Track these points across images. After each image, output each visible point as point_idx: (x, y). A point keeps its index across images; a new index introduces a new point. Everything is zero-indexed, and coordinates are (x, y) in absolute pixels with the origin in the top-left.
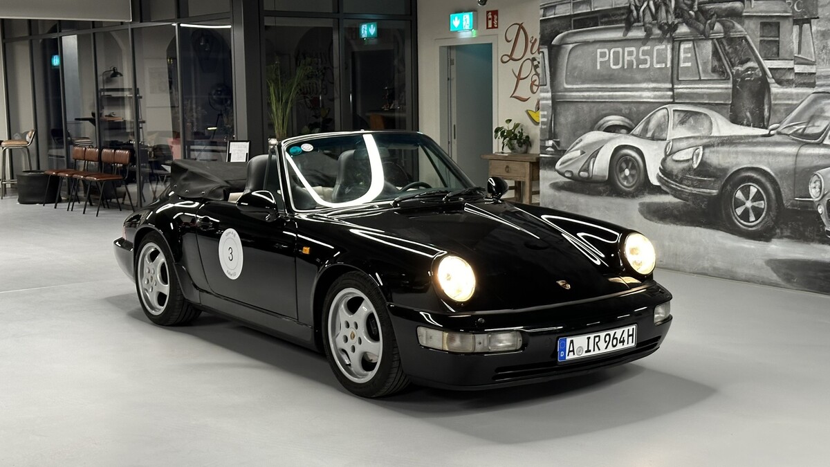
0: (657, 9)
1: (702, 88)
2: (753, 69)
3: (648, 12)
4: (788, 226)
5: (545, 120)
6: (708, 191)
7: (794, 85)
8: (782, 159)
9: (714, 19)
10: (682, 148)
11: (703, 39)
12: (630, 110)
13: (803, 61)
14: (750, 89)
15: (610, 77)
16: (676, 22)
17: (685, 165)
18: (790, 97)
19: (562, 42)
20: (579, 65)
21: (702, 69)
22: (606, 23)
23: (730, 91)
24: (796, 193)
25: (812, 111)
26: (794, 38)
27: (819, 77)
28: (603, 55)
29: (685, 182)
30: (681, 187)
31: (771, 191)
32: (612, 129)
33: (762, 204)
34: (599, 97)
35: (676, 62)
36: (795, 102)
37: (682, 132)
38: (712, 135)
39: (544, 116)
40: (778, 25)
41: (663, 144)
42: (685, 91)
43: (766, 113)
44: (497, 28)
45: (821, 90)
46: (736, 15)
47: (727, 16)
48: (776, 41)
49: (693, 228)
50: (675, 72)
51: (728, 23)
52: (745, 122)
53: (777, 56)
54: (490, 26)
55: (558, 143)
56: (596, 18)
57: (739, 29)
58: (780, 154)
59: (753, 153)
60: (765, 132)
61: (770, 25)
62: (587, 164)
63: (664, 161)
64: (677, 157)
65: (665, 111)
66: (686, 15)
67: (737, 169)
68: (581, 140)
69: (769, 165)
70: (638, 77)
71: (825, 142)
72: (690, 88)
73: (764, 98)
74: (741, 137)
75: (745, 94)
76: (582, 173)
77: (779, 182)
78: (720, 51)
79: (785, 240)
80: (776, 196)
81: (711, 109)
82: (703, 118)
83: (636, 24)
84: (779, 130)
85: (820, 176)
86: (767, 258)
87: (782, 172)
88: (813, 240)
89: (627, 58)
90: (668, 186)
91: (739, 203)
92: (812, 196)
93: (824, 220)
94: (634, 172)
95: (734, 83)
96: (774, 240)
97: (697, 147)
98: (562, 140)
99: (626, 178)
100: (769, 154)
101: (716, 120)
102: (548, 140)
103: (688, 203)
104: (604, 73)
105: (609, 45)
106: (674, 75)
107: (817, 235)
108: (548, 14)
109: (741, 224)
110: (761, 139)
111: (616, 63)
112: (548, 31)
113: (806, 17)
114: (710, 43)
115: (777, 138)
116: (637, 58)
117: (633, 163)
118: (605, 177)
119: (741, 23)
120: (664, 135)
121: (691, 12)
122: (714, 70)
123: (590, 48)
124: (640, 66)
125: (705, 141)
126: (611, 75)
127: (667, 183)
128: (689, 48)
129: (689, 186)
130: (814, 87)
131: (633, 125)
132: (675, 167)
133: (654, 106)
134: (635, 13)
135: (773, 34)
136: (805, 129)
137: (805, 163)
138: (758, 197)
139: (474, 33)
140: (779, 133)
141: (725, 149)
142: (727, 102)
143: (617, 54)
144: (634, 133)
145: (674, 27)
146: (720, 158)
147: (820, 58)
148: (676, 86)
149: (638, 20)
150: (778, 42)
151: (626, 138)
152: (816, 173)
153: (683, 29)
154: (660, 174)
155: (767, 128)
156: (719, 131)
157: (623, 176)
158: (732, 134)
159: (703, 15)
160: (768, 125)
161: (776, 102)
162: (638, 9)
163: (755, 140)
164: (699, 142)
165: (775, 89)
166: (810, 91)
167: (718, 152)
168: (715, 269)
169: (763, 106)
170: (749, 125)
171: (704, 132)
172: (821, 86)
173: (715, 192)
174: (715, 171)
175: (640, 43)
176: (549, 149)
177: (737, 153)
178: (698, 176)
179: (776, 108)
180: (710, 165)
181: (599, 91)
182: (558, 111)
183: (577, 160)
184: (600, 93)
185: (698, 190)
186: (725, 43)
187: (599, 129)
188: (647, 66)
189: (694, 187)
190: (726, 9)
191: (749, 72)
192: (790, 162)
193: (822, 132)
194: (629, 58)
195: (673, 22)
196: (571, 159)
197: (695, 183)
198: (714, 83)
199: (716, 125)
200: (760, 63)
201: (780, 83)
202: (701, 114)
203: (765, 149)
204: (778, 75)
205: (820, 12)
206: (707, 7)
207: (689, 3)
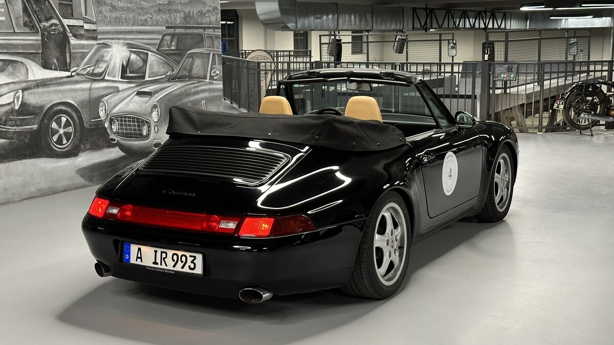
1: (16, 40)
2: (56, 25)
4: (88, 141)
6: (30, 127)
7: (85, 38)
8: (81, 93)
10: (4, 93)
13: (88, 21)
14: (55, 41)
17: (7, 108)
18: (83, 47)
21: (15, 23)
23: (40, 42)
24: (92, 116)
25: (97, 57)
26: (82, 4)
27: (99, 33)
29: (9, 123)
30: (6, 128)
31: (76, 118)
33: (70, 129)
36: (86, 51)
37: (2, 79)
38: (29, 79)
42: (1, 42)
43: (68, 60)
45: (101, 42)
48: (70, 5)
52: (54, 67)
53: (71, 16)
58: (78, 90)
59: (61, 91)
60: (68, 74)
67: (51, 105)
69: (73, 99)
71: (106, 78)
72: (6, 40)
73: (65, 48)
74: (51, 80)
75: (52, 45)
77: (80, 111)
78: (29, 8)
79: (87, 151)
80: (79, 122)
81: (27, 57)
82: (19, 66)
84: (78, 71)
85: (105, 102)
86: (76, 169)
87: (82, 103)
88: (102, 147)
91: (55, 132)
92: (101, 116)
93: (109, 132)
95: (43, 35)
96: (81, 154)
97: (17, 92)
100: (72, 90)
101: (30, 66)
103: (13, 141)
107: (105, 143)
109: (57, 148)
110: (65, 80)
114: (20, 1)
115: (77, 78)
122: (25, 25)
125: (23, 85)
129: (12, 126)
130: (97, 40)
136: (93, 70)
137: (96, 94)
138: (67, 124)
140: (78, 74)
141: (41, 90)
142: (39, 51)
146: (35, 98)
147: (98, 20)
150: (72, 5)
152: (103, 100)
155: (69, 71)
156: (34, 75)
158: (45, 78)
160: (70, 69)
161: (75, 51)
163: (62, 81)
164: (18, 86)
165: (73, 41)
166: (95, 42)
167: (34, 93)
169: (66, 54)
170: (56, 70)
171: (22, 78)
172: (101, 39)
173: (35, 127)
174: (33, 109)
177: (48, 92)
178: (20, 116)
179: (74, 55)
180: (28, 105)
185: (21, 128)
186: (32, 2)
189: (17, 126)
191: (53, 28)
192: (84, 96)
193: (104, 72)
197: (18, 123)
198: (26, 36)
199: (31, 71)
200: (60, 21)
201: (75, 36)
202: (17, 62)
203: (68, 87)
204: (73, 31)
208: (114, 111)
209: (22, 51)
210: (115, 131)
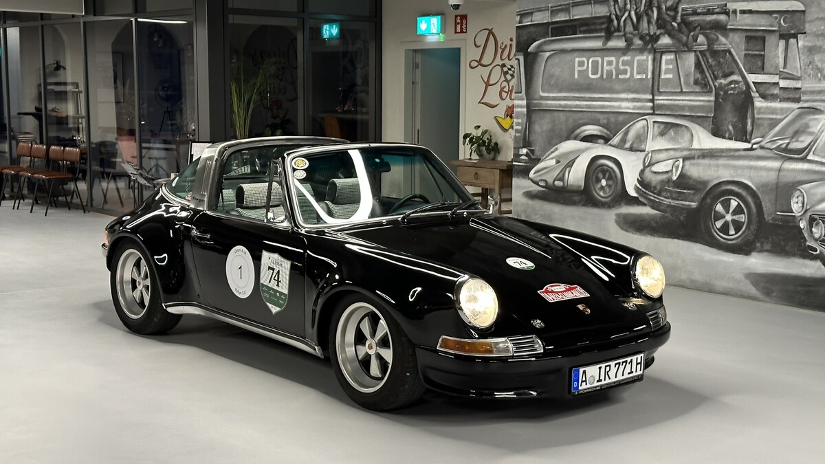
0: (638, 20)
1: (683, 100)
2: (736, 82)
3: (629, 22)
4: (768, 240)
5: (519, 127)
6: (688, 203)
7: (779, 100)
8: (764, 173)
9: (697, 31)
10: (662, 159)
11: (685, 51)
12: (608, 120)
13: (788, 76)
14: (733, 103)
15: (589, 87)
16: (658, 33)
17: (664, 177)
18: (774, 111)
19: (540, 49)
20: (557, 73)
21: (684, 80)
22: (584, 32)
23: (713, 104)
24: (778, 207)
25: (797, 126)
26: (780, 52)
27: (805, 93)
28: (581, 64)
29: (664, 194)
30: (660, 199)
31: (752, 205)
32: (589, 139)
33: (742, 218)
34: (577, 106)
35: (657, 73)
36: (779, 117)
37: (661, 144)
38: (693, 147)
39: (518, 124)
40: (763, 40)
41: (643, 154)
42: (666, 102)
43: (749, 127)
44: (466, 32)
45: (806, 105)
46: (720, 28)
47: (711, 28)
48: (761, 55)
49: (670, 240)
50: (656, 83)
51: (712, 36)
52: (727, 135)
53: (762, 70)
54: (458, 30)
55: (532, 151)
56: (575, 26)
57: (723, 42)
58: (762, 168)
59: (734, 167)
60: (748, 146)
61: (756, 39)
62: (562, 173)
63: (642, 172)
64: (655, 168)
65: (644, 122)
66: (669, 27)
67: (718, 182)
68: (557, 149)
69: (750, 179)
70: (617, 87)
71: (809, 158)
72: (671, 100)
73: (747, 112)
74: (722, 151)
75: (728, 107)
76: (556, 182)
77: (760, 196)
78: (703, 63)
79: (765, 254)
80: (757, 210)
81: (692, 121)
82: (683, 130)
83: (616, 34)
84: (762, 144)
85: (803, 191)
86: (746, 272)
87: (764, 186)
88: (793, 255)
89: (606, 68)
90: (646, 198)
91: (719, 217)
92: (794, 211)
93: (806, 235)
94: (610, 183)
95: (717, 96)
96: (754, 254)
97: (677, 159)
98: (536, 148)
99: (602, 188)
100: (751, 168)
101: (697, 132)
102: (522, 148)
103: (666, 215)
104: (582, 82)
105: (588, 54)
106: (655, 86)
107: (798, 250)
108: (524, 21)
109: (720, 237)
110: (743, 153)
111: (595, 72)
112: (525, 38)
113: (792, 32)
114: (692, 55)
115: (760, 152)
116: (617, 68)
117: (610, 174)
118: (580, 186)
119: (726, 36)
120: (643, 147)
121: (673, 23)
122: (696, 82)
123: (568, 57)
124: (620, 76)
125: (685, 153)
126: (590, 84)
127: (645, 195)
128: (670, 60)
129: (667, 198)
130: (799, 102)
131: (612, 136)
132: (653, 179)
133: (634, 116)
134: (615, 22)
135: (757, 48)
136: (788, 144)
137: (787, 178)
138: (738, 210)
139: (442, 38)
140: (762, 148)
141: (706, 161)
142: (709, 115)
143: (595, 64)
144: (612, 143)
145: (655, 38)
146: (699, 171)
147: (806, 73)
148: (656, 98)
149: (618, 30)
150: (763, 56)
151: (603, 148)
152: (799, 188)
153: (665, 40)
154: (638, 185)
155: (749, 142)
156: (700, 143)
157: (599, 186)
158: (713, 147)
159: (686, 27)
160: (751, 139)
161: (760, 116)
162: (618, 19)
163: (737, 154)
164: (679, 154)
165: (759, 103)
166: (795, 106)
167: (698, 165)
168: (692, 281)
169: (746, 119)
170: (730, 139)
171: (684, 143)
172: (806, 101)
173: (694, 205)
174: (694, 183)
175: (620, 53)
176: (523, 157)
177: (718, 166)
178: (678, 188)
179: (759, 121)
180: (690, 178)
181: (576, 100)
182: (533, 119)
183: (551, 169)
184: (577, 103)
185: (677, 202)
186: (708, 55)
187: (575, 139)
188: (628, 76)
189: (673, 199)
190: (710, 22)
191: (733, 86)
192: (772, 177)
193: (806, 148)
194: (608, 68)
195: (655, 34)
196: (545, 168)
197: (674, 195)
198: (697, 96)
199: (697, 138)
200: (744, 77)
201: (764, 97)
202: (682, 126)
203: (746, 163)
204: (762, 89)
205: (808, 28)
206: (692, 18)
207: (672, 13)
208: (819, 207)
209: (688, 114)
210: (817, 236)
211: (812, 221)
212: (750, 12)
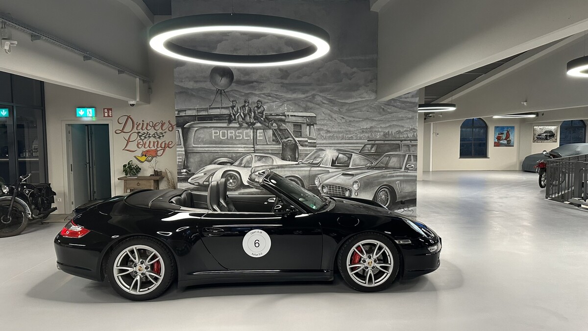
0: (245, 116)
1: (268, 147)
2: (290, 140)
3: (240, 117)
5: (181, 160)
7: (308, 147)
8: (304, 172)
9: (273, 122)
10: (260, 170)
12: (232, 156)
13: (311, 138)
14: (290, 148)
15: (221, 142)
16: (255, 122)
18: (306, 150)
19: (191, 126)
20: (202, 137)
21: (268, 140)
22: (217, 120)
23: (281, 148)
24: (310, 183)
25: (315, 155)
26: (307, 130)
27: (318, 144)
28: (215, 133)
32: (222, 163)
34: (214, 150)
35: (255, 137)
36: (308, 152)
37: (259, 164)
38: (274, 165)
40: (301, 126)
41: (251, 168)
42: (260, 148)
43: (297, 156)
46: (283, 121)
47: (279, 121)
50: (255, 141)
51: (279, 124)
52: (288, 160)
53: (301, 136)
55: (190, 171)
56: (212, 117)
57: (284, 126)
58: (303, 170)
59: (292, 171)
60: (297, 163)
61: (297, 125)
62: (208, 178)
63: (251, 175)
65: (251, 156)
66: (259, 120)
67: (286, 176)
68: (204, 168)
69: (298, 174)
71: (320, 166)
72: (262, 147)
73: (296, 151)
74: (286, 165)
75: (288, 150)
76: (204, 183)
77: (303, 180)
78: (276, 134)
80: (302, 185)
81: (273, 155)
82: (269, 159)
85: (319, 177)
87: (304, 177)
89: (229, 135)
90: (253, 185)
92: (316, 184)
93: (321, 192)
94: (235, 181)
95: (283, 145)
98: (191, 169)
99: (231, 183)
100: (299, 171)
101: (275, 159)
102: (183, 169)
104: (217, 140)
105: (219, 129)
108: (179, 114)
110: (295, 165)
111: (223, 137)
112: (181, 121)
113: (311, 123)
115: (301, 165)
116: (235, 135)
117: (234, 177)
119: (286, 125)
120: (250, 165)
121: (262, 118)
122: (273, 141)
123: (209, 130)
124: (236, 138)
125: (270, 167)
128: (261, 132)
131: (234, 162)
133: (245, 154)
135: (298, 129)
136: (312, 161)
137: (314, 173)
139: (94, 119)
140: (302, 163)
141: (280, 169)
142: (280, 152)
144: (235, 165)
145: (253, 124)
147: (318, 137)
148: (255, 146)
149: (235, 120)
150: (301, 131)
151: (230, 167)
153: (258, 125)
154: (249, 181)
156: (277, 163)
157: (229, 182)
158: (283, 164)
159: (268, 120)
160: (298, 160)
161: (301, 152)
162: (235, 115)
163: (293, 166)
164: (267, 168)
165: (300, 148)
166: (315, 148)
169: (296, 154)
170: (290, 161)
171: (270, 163)
172: (318, 147)
175: (236, 129)
176: (183, 173)
177: (285, 171)
179: (301, 154)
181: (213, 148)
182: (189, 156)
183: (202, 177)
186: (278, 131)
187: (215, 164)
188: (241, 138)
190: (278, 119)
191: (289, 142)
192: (307, 173)
193: (319, 162)
194: (231, 135)
195: (253, 122)
196: (197, 177)
198: (274, 146)
199: (275, 161)
200: (293, 139)
201: (302, 145)
202: (268, 157)
203: (296, 169)
204: (301, 143)
205: (317, 122)
206: (270, 117)
207: (261, 115)
208: (325, 182)
209: (271, 152)
210: (325, 192)
211: (323, 187)
212: (295, 116)
